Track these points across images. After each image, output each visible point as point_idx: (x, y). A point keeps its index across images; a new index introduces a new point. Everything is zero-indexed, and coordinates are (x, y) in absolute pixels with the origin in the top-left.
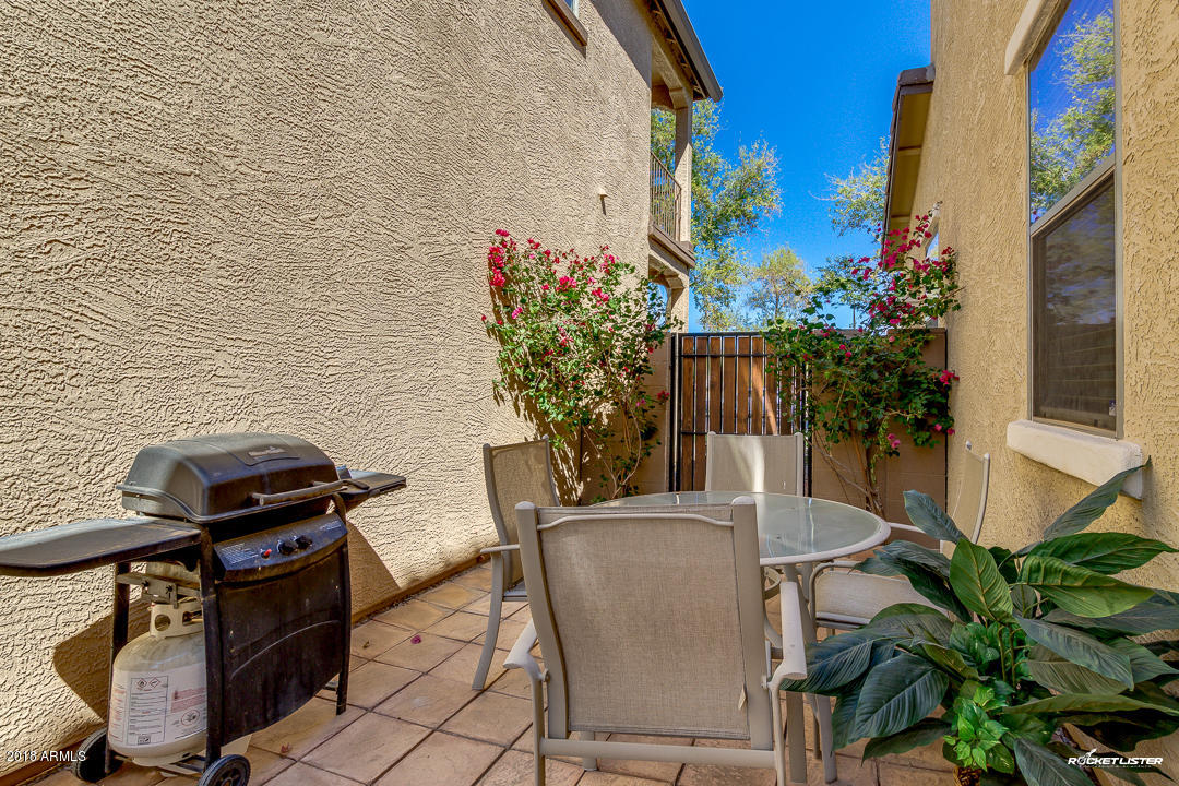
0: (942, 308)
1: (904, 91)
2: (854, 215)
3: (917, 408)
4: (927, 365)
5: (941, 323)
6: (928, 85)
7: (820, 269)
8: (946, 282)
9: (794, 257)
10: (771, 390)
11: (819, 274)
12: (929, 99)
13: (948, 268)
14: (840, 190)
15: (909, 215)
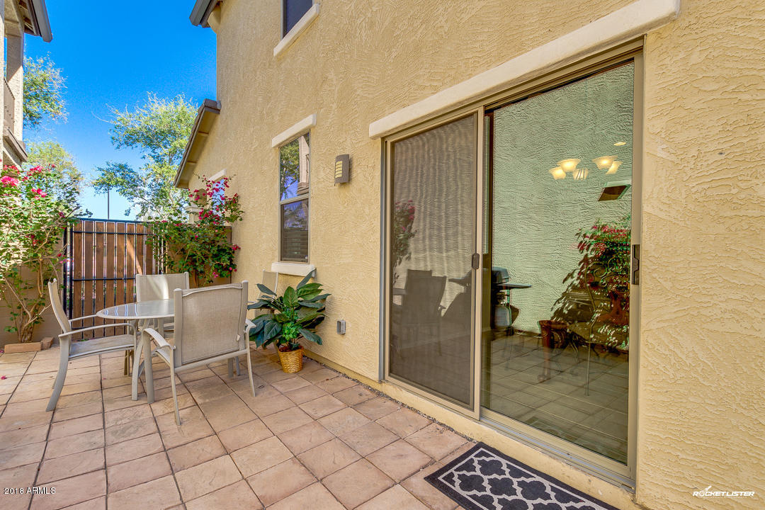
0: (232, 218)
1: (206, 109)
2: (129, 138)
3: (225, 261)
5: (233, 224)
6: (218, 111)
7: (100, 169)
8: (234, 207)
10: (139, 253)
11: (101, 173)
12: (214, 120)
13: (234, 201)
14: (119, 118)
15: (195, 162)
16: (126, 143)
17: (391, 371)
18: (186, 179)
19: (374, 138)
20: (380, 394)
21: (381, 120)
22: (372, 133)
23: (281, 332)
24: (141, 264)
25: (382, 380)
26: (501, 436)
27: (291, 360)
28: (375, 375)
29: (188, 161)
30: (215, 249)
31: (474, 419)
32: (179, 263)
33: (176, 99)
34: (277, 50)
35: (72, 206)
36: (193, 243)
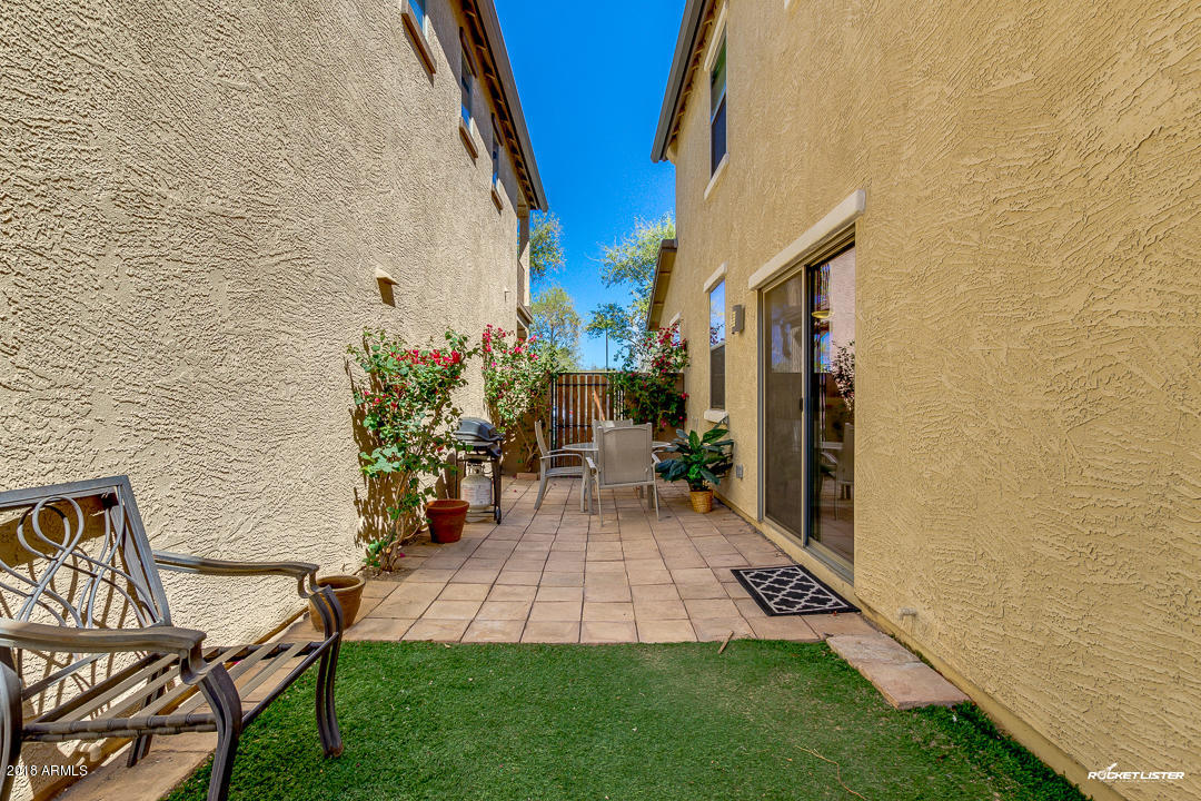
0: (683, 364)
1: (665, 251)
3: (673, 410)
4: (676, 390)
5: (681, 371)
6: (675, 250)
7: (593, 312)
8: (684, 353)
9: (567, 296)
10: (604, 403)
11: (593, 316)
12: (674, 256)
13: (685, 347)
14: (608, 255)
15: (663, 302)
16: (615, 280)
17: (767, 512)
18: (656, 320)
19: (753, 289)
20: (756, 531)
21: (760, 270)
22: (750, 287)
23: (688, 471)
24: (605, 413)
25: (760, 520)
26: (831, 574)
27: (700, 500)
28: (755, 515)
29: (656, 302)
30: (663, 397)
31: (799, 546)
32: (634, 411)
33: (664, 218)
34: (706, 195)
35: (555, 364)
36: (643, 392)
